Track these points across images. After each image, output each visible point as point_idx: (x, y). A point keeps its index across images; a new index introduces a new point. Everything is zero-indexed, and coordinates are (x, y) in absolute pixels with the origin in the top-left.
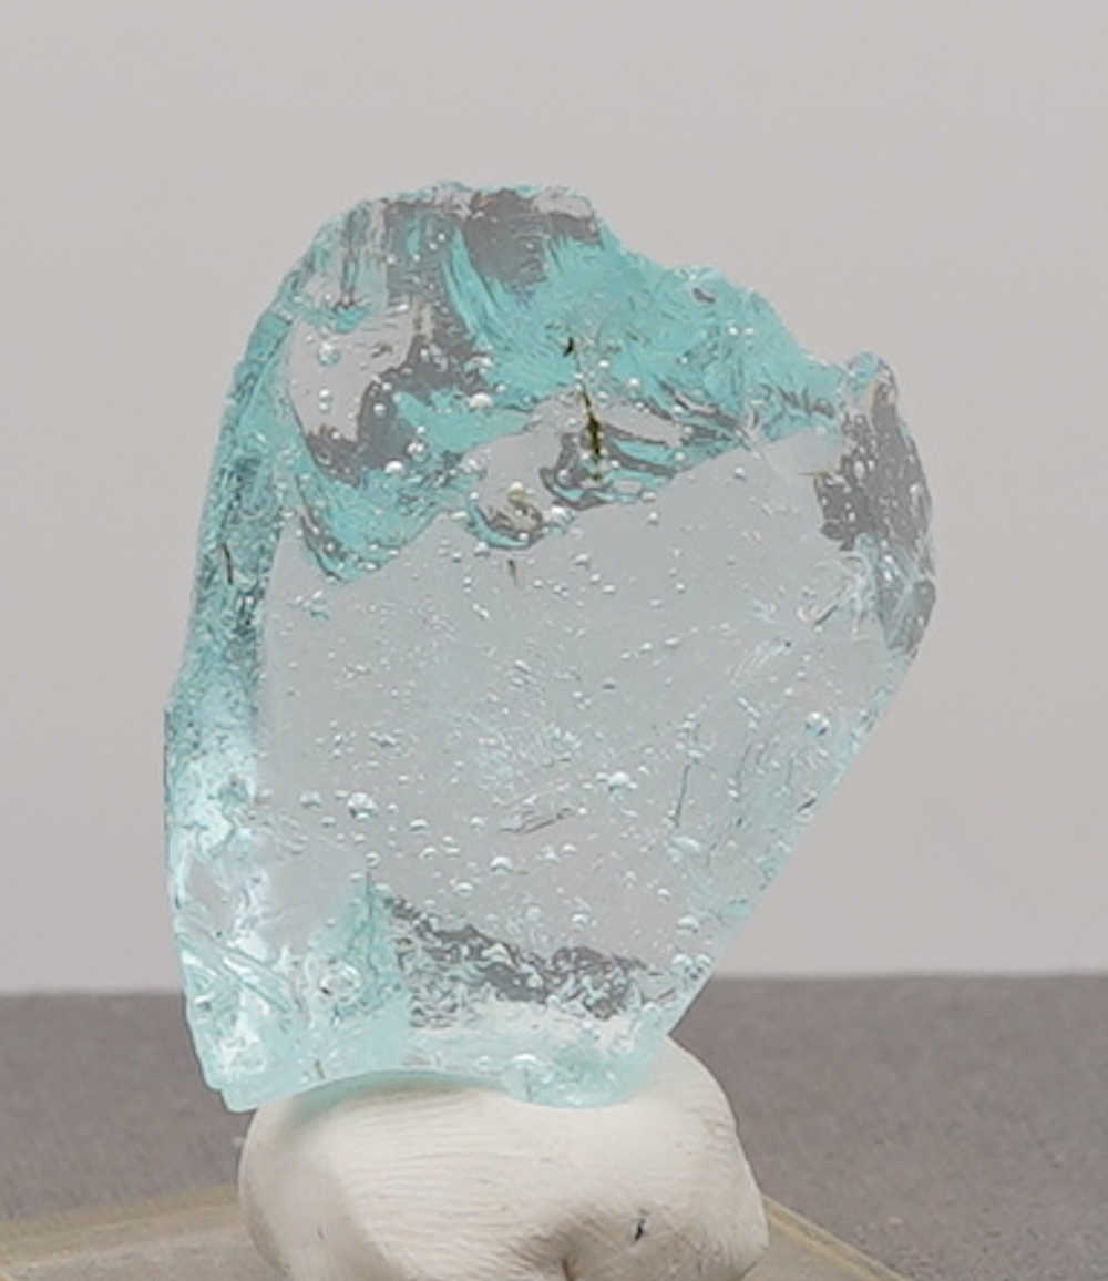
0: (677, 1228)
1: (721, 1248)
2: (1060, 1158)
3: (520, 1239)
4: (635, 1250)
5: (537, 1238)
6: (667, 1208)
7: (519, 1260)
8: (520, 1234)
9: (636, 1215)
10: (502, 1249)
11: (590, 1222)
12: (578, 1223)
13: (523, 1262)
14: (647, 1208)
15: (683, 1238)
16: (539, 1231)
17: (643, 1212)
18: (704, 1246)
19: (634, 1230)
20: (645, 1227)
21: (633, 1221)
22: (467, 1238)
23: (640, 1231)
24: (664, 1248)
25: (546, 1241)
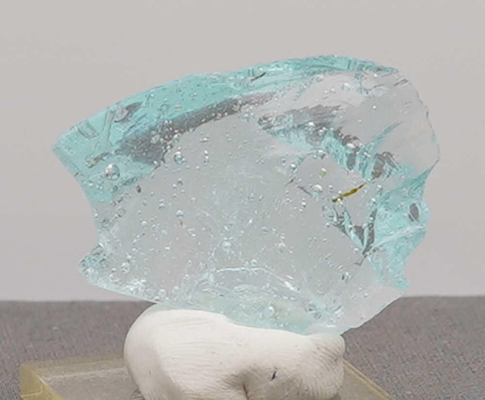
0: (289, 377)
1: (308, 388)
2: (475, 370)
3: (226, 376)
4: (272, 383)
5: (233, 375)
6: (285, 368)
7: (225, 384)
8: (226, 373)
9: (273, 369)
10: (218, 379)
11: (255, 370)
12: (250, 370)
13: (227, 385)
14: (278, 367)
15: (292, 381)
16: (234, 372)
17: (276, 368)
18: (300, 386)
19: (272, 375)
20: (277, 375)
21: (271, 372)
22: (205, 375)
23: (274, 377)
24: (284, 384)
25: (237, 376)
